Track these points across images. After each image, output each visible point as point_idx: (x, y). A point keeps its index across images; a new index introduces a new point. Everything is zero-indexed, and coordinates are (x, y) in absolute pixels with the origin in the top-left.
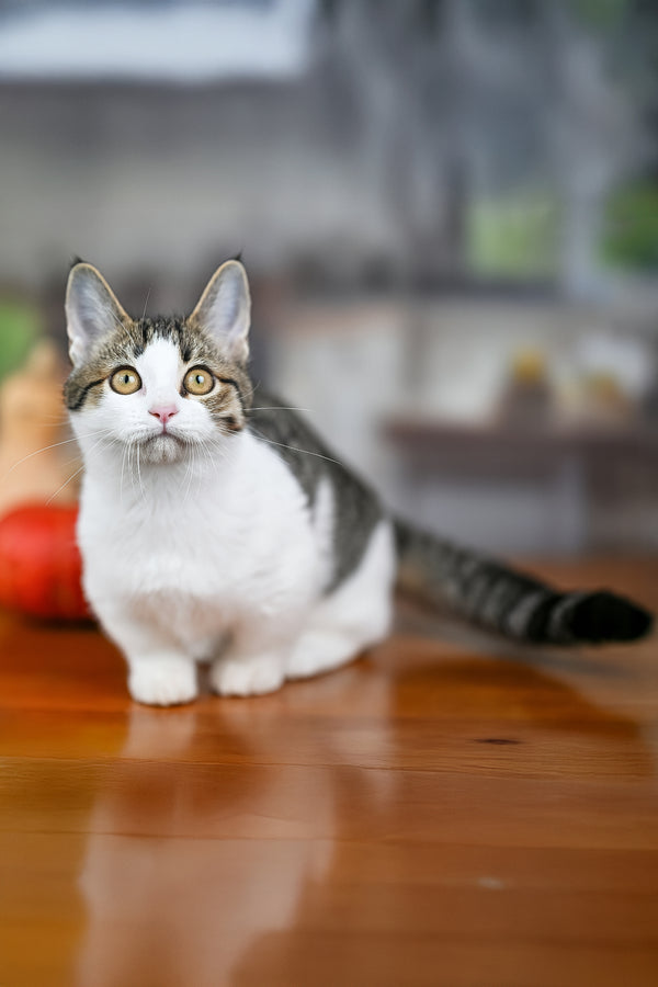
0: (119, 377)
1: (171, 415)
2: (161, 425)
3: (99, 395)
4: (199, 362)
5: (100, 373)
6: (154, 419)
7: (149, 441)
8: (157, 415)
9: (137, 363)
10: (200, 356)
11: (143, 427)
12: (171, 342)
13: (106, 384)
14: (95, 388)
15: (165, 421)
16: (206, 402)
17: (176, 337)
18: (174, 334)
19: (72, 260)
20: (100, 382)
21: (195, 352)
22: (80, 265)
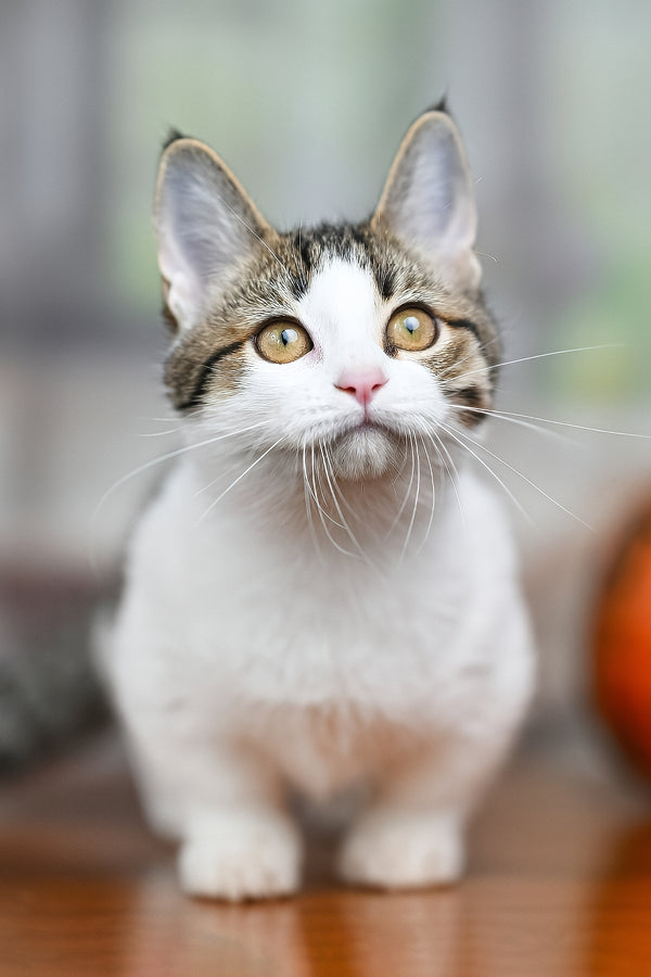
0: (271, 337)
1: (376, 387)
2: (358, 407)
3: (239, 370)
4: (410, 297)
5: (233, 331)
6: (347, 398)
7: (342, 438)
8: (351, 390)
9: (301, 309)
10: (409, 286)
11: (330, 415)
12: (355, 265)
13: (249, 349)
14: (229, 358)
15: (365, 399)
16: (431, 362)
17: (363, 255)
18: (357, 250)
19: (164, 135)
20: (235, 347)
21: (400, 280)
22: (180, 143)
